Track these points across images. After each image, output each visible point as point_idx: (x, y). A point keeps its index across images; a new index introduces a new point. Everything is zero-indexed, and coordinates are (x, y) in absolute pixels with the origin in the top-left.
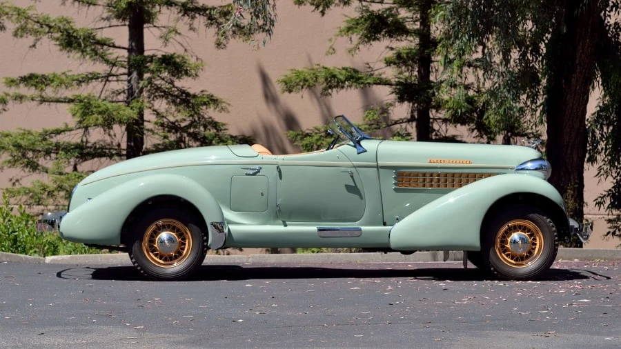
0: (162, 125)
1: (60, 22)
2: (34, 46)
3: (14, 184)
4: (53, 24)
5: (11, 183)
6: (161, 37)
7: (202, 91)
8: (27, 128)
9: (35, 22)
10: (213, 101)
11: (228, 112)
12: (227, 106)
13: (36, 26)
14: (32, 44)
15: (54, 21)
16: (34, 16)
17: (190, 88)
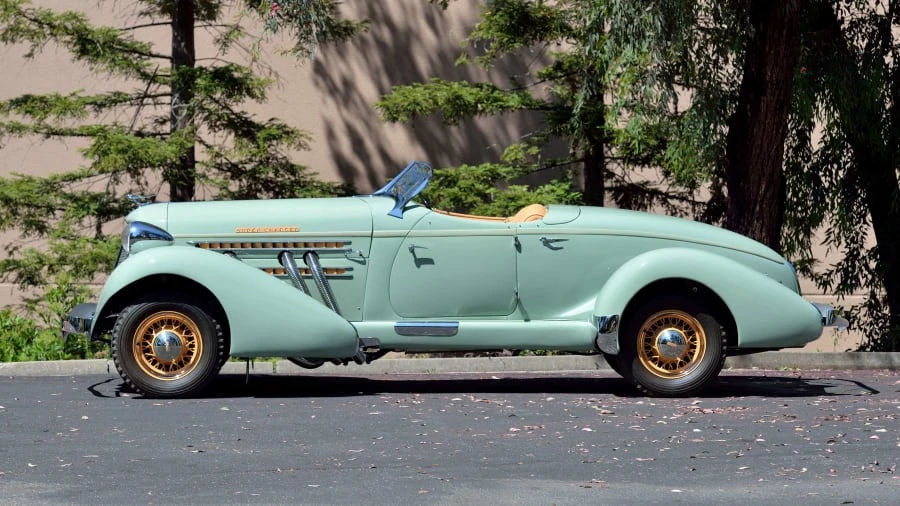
0: (219, 167)
1: (67, 19)
2: (30, 55)
3: (11, 253)
4: (57, 23)
5: (6, 253)
6: (218, 41)
7: (272, 119)
8: (27, 173)
9: (31, 20)
10: (286, 133)
11: (309, 150)
12: (307, 141)
13: (34, 27)
14: (28, 52)
15: (58, 18)
16: (29, 11)
17: (254, 115)
